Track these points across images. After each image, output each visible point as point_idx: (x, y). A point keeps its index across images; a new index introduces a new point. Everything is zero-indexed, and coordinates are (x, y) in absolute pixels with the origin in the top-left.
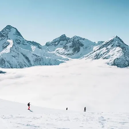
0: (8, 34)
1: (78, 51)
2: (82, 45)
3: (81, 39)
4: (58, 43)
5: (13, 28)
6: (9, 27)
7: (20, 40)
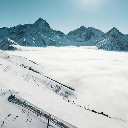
0: (38, 25)
1: (89, 39)
2: (93, 35)
3: (94, 29)
4: (78, 33)
5: (44, 20)
6: (40, 20)
7: (45, 30)
